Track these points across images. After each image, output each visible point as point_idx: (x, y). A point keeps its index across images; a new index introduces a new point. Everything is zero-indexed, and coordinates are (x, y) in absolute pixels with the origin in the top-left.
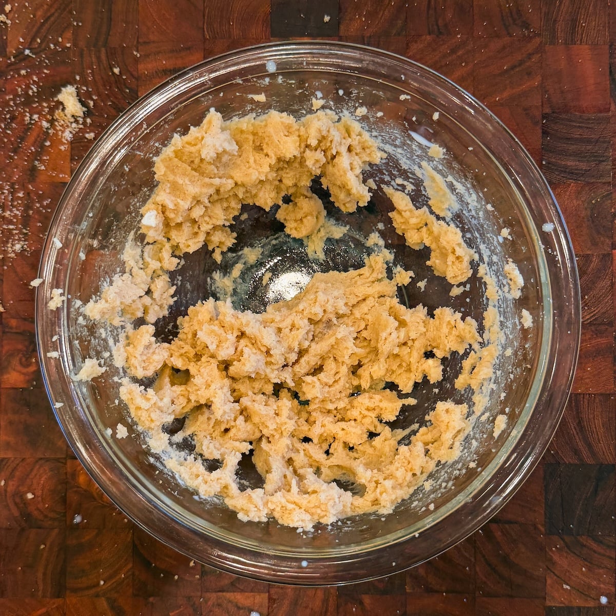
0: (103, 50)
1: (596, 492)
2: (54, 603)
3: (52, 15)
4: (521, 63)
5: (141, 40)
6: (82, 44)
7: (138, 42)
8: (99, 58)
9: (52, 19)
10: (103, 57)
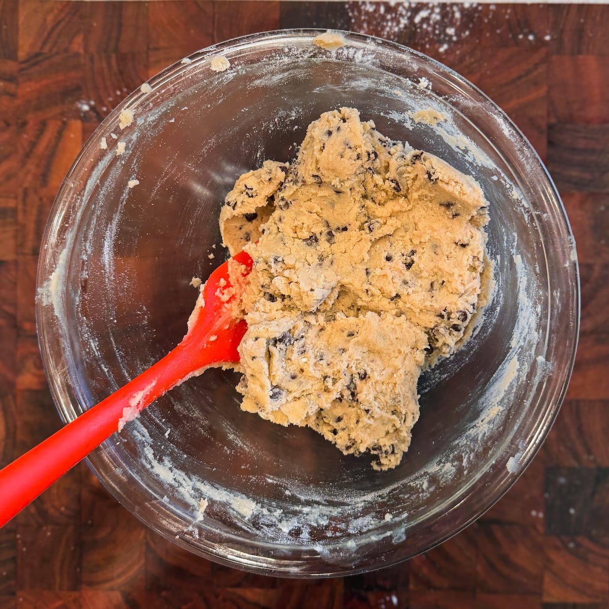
0: (114, 56)
1: (593, 494)
2: (70, 596)
3: (63, 19)
4: (528, 72)
5: (151, 46)
6: (92, 49)
7: (148, 48)
8: (109, 64)
9: (63, 24)
10: (114, 62)
